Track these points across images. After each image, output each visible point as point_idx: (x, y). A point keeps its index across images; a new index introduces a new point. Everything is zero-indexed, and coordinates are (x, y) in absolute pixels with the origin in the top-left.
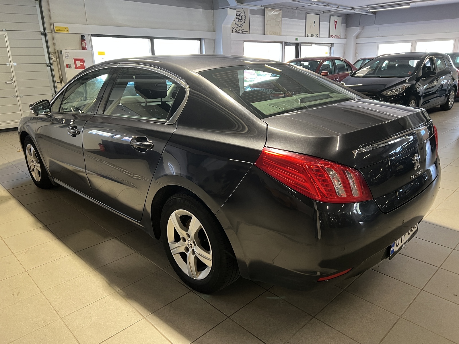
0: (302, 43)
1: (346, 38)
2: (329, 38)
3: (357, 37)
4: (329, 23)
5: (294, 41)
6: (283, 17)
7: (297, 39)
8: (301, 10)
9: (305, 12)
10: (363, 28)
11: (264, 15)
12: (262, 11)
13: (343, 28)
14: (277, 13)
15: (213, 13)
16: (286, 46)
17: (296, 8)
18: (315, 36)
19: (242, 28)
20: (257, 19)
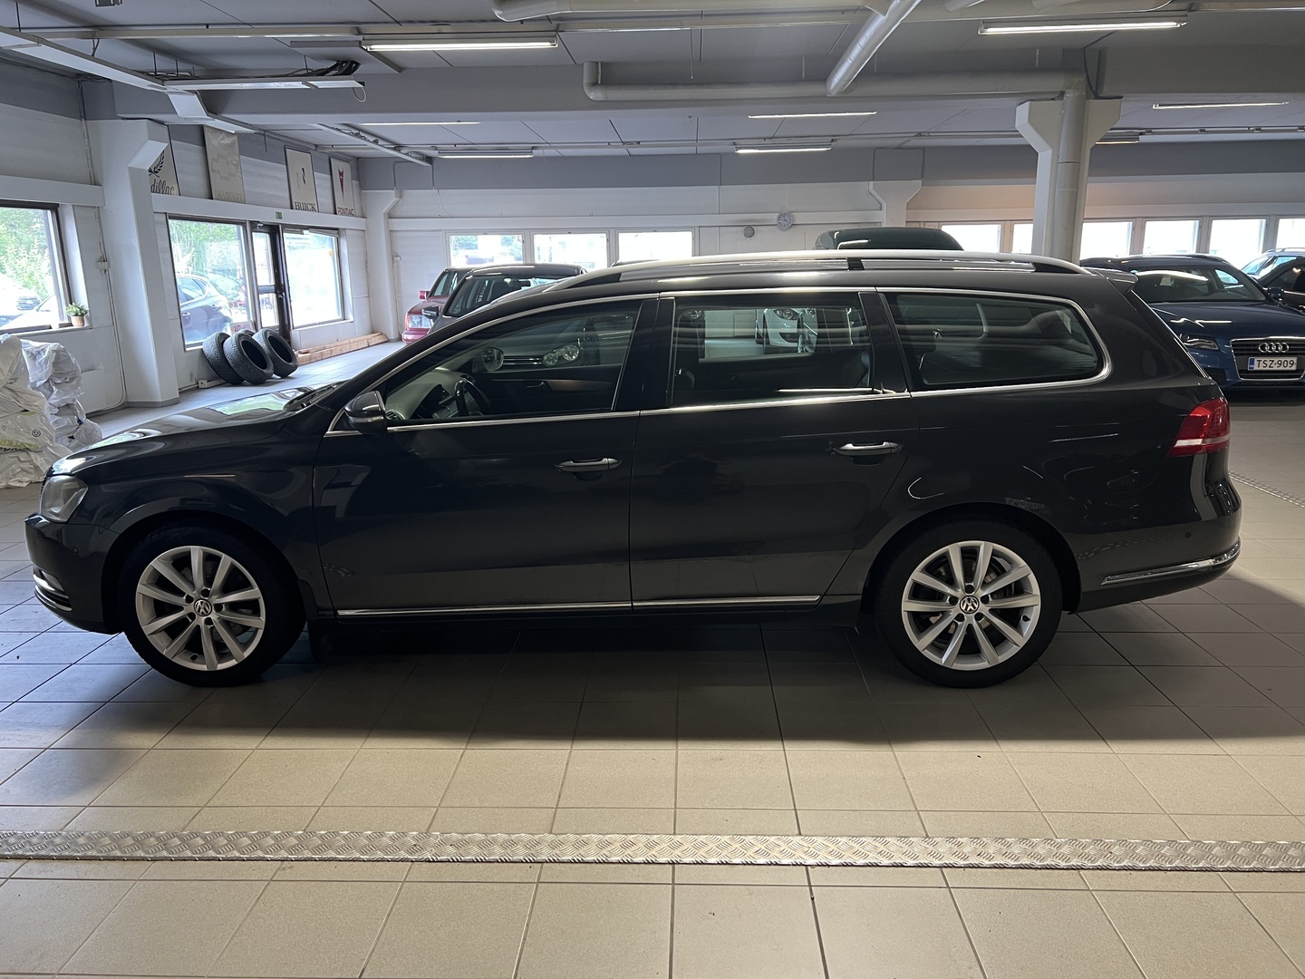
0: (284, 225)
1: (363, 217)
2: (336, 214)
3: (390, 216)
4: (329, 176)
5: (274, 220)
6: (242, 152)
7: (279, 215)
8: (274, 138)
9: (283, 144)
10: (400, 197)
11: (204, 144)
12: (197, 134)
13: (356, 190)
14: (229, 142)
15: (84, 128)
16: (253, 234)
17: (264, 133)
18: (310, 207)
19: (158, 178)
20: (188, 154)
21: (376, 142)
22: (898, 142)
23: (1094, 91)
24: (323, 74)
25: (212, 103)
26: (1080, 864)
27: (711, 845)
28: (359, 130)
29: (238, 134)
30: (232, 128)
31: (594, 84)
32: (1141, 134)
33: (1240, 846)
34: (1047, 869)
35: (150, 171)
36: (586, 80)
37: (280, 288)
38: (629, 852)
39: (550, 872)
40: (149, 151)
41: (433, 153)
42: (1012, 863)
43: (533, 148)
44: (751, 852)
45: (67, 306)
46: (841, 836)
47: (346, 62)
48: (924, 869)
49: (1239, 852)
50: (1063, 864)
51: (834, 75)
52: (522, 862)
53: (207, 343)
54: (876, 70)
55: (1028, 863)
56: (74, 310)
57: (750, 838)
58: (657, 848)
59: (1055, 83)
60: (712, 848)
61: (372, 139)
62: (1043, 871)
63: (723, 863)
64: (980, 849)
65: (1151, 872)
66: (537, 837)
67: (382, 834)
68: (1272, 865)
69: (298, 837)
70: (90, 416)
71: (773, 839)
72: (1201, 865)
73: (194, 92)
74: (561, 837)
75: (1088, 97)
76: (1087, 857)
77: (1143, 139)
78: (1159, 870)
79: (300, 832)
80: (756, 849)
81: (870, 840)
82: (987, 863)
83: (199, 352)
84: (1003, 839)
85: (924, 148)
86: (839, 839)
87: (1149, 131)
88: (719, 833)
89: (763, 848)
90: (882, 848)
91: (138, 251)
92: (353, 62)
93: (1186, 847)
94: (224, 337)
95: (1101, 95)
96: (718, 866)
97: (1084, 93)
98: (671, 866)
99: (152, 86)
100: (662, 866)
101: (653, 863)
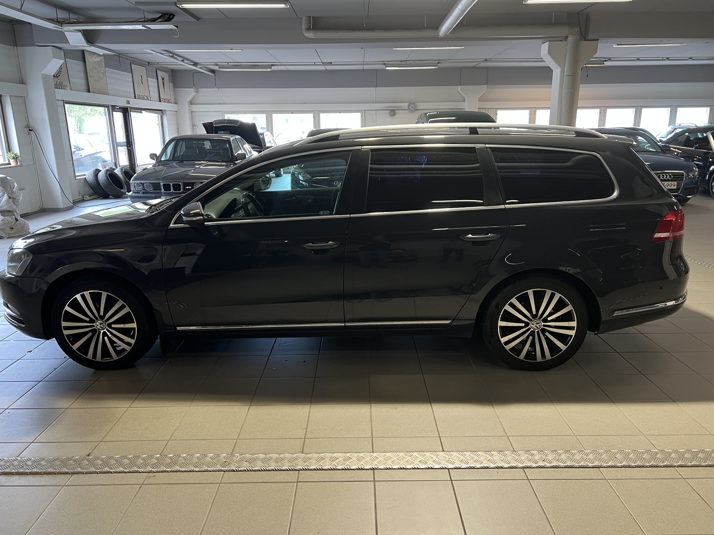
0: (131, 108)
1: (176, 103)
2: (160, 102)
3: (191, 103)
4: (156, 80)
5: (125, 105)
6: (106, 67)
7: (128, 102)
8: (125, 58)
9: (129, 62)
10: (197, 92)
11: (84, 61)
12: (80, 55)
13: (172, 88)
14: (99, 60)
15: (16, 51)
16: (114, 112)
17: (119, 55)
18: (146, 98)
19: (59, 80)
20: (75, 66)
21: (183, 61)
22: (473, 64)
23: (584, 36)
24: (154, 21)
25: (90, 37)
26: (599, 464)
27: (394, 458)
28: (174, 54)
29: (104, 55)
30: (101, 52)
31: (309, 29)
32: (605, 61)
33: (685, 452)
34: (582, 467)
35: (54, 76)
36: (304, 27)
37: (129, 143)
38: (348, 463)
39: (304, 475)
40: (54, 65)
41: (216, 68)
42: (562, 465)
43: (272, 65)
44: (417, 462)
45: (7, 153)
46: (467, 451)
47: (167, 14)
48: (514, 469)
49: (685, 456)
50: (590, 465)
51: (442, 26)
52: (288, 470)
53: (88, 174)
54: (465, 24)
55: (571, 464)
56: (12, 155)
57: (415, 454)
58: (364, 460)
59: (563, 31)
60: (395, 460)
61: (181, 59)
62: (580, 469)
63: (401, 469)
64: (544, 458)
65: (639, 468)
66: (295, 455)
67: (206, 456)
68: (704, 463)
69: (157, 459)
70: (22, 216)
71: (428, 454)
72: (665, 464)
73: (79, 31)
74: (309, 455)
75: (580, 40)
76: (603, 460)
77: (606, 64)
78: (643, 467)
79: (158, 456)
80: (420, 460)
81: (482, 453)
82: (548, 465)
83: (84, 180)
84: (556, 451)
85: (488, 68)
86: (465, 453)
87: (610, 59)
88: (398, 451)
89: (423, 459)
90: (490, 458)
91: (48, 121)
92: (171, 14)
93: (657, 454)
94: (98, 171)
95: (587, 39)
96: (399, 470)
97: (579, 37)
98: (372, 471)
99: (55, 27)
100: (367, 471)
101: (362, 469)
